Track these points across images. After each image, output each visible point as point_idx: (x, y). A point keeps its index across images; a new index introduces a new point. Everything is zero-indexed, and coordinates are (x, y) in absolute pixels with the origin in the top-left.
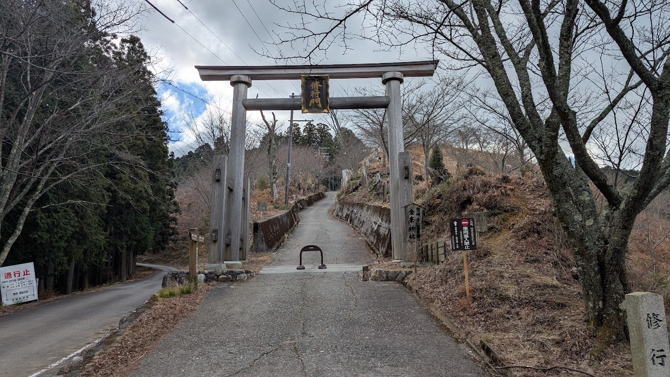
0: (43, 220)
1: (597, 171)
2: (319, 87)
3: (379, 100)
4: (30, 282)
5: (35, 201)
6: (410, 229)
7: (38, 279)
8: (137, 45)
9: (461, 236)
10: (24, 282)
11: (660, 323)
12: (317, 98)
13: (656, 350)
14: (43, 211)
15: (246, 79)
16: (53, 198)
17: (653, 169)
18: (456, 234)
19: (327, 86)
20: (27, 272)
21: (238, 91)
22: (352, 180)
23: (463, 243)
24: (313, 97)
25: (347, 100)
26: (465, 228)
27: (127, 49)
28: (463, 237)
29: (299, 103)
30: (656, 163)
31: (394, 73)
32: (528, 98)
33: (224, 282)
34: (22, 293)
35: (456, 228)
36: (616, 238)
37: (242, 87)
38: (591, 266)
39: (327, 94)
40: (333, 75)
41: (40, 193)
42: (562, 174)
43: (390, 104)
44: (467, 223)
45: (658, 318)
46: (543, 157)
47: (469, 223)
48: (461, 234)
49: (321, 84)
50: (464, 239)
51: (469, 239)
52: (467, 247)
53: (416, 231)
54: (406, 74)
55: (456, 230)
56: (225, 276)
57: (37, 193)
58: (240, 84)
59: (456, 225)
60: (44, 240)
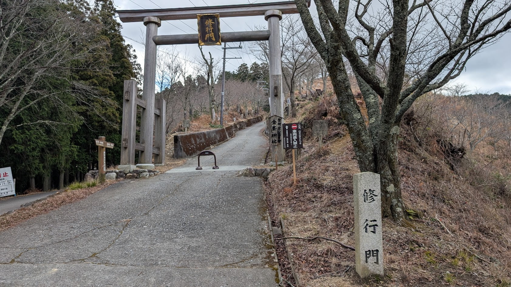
0: (17, 135)
1: (370, 75)
2: (212, 24)
3: (261, 33)
4: (9, 182)
5: (10, 121)
6: (273, 136)
7: (15, 180)
8: (108, 2)
9: (291, 138)
10: (4, 182)
11: (375, 198)
12: (211, 33)
13: (370, 220)
14: (18, 129)
15: (156, 20)
16: (26, 119)
17: (396, 68)
18: (287, 136)
19: (218, 23)
20: (6, 174)
21: (149, 29)
23: (293, 143)
24: (208, 32)
25: (236, 35)
26: (295, 131)
27: (101, 6)
28: (292, 138)
29: (197, 38)
30: (398, 62)
31: (274, 11)
32: (322, 15)
33: (130, 178)
34: (3, 189)
35: (287, 131)
36: (381, 131)
37: (153, 26)
38: (366, 156)
39: (219, 30)
40: (223, 14)
41: (13, 115)
42: (345, 79)
43: (270, 37)
44: (296, 127)
45: (373, 193)
46: (329, 65)
47: (298, 127)
48: (291, 136)
49: (213, 21)
50: (293, 140)
51: (298, 140)
52: (296, 146)
53: (278, 137)
54: (284, 12)
55: (287, 132)
56: (131, 174)
57: (12, 115)
58: (150, 24)
59: (287, 129)
60: (20, 150)
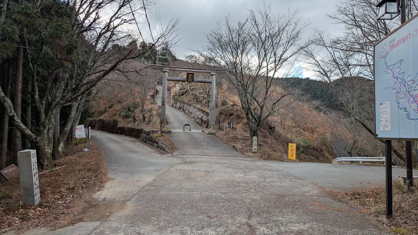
2: (191, 76)
3: (209, 81)
4: (83, 132)
12: (190, 79)
20: (82, 128)
22: (181, 90)
25: (199, 80)
26: (232, 123)
31: (214, 73)
34: (81, 135)
39: (194, 78)
43: (212, 82)
52: (232, 128)
